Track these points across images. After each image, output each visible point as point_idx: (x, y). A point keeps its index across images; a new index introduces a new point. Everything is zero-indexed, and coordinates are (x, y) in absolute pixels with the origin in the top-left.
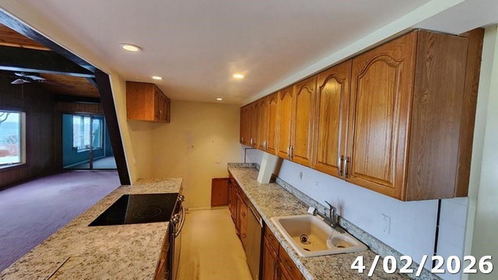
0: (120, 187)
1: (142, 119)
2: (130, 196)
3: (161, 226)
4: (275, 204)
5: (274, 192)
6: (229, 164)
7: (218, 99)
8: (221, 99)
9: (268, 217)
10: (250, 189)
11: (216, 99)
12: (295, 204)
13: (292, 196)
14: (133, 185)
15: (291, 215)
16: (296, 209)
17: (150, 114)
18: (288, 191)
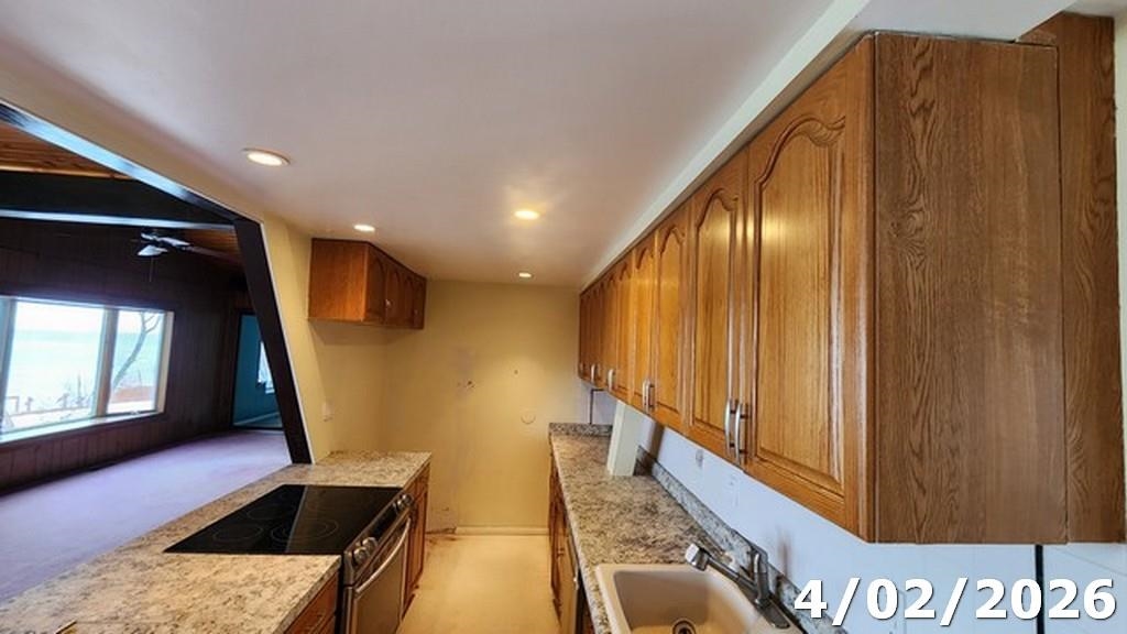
0: (289, 467)
1: (341, 317)
2: (306, 489)
3: (315, 566)
4: (626, 529)
5: (636, 500)
6: (552, 425)
7: (522, 275)
8: (527, 275)
9: (592, 564)
10: (579, 487)
11: (518, 274)
12: (680, 533)
13: (678, 511)
14: (317, 464)
15: (657, 562)
16: (676, 546)
17: (355, 305)
18: (674, 499)
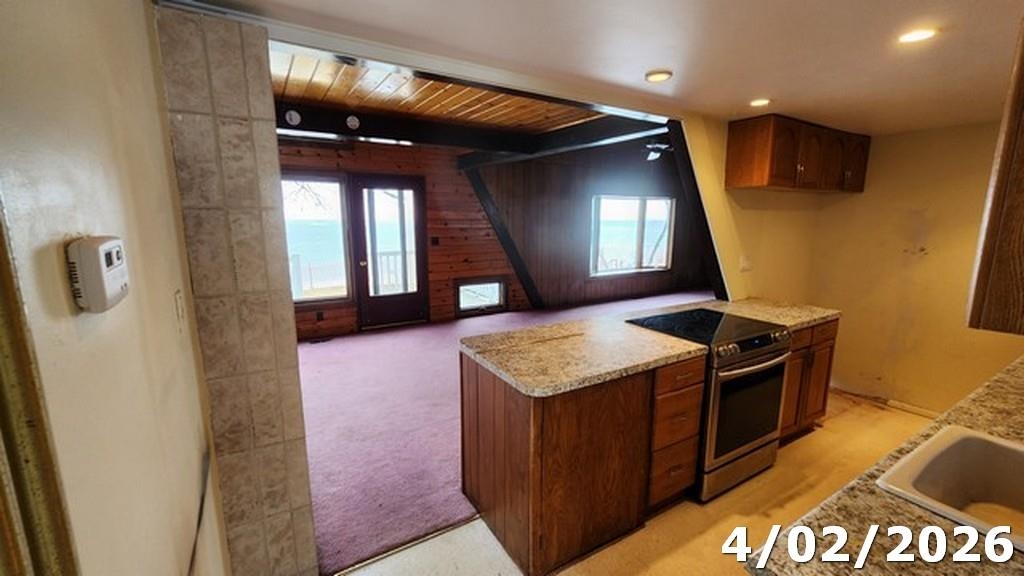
0: (712, 300)
1: (749, 185)
14: (733, 302)
17: (761, 174)
